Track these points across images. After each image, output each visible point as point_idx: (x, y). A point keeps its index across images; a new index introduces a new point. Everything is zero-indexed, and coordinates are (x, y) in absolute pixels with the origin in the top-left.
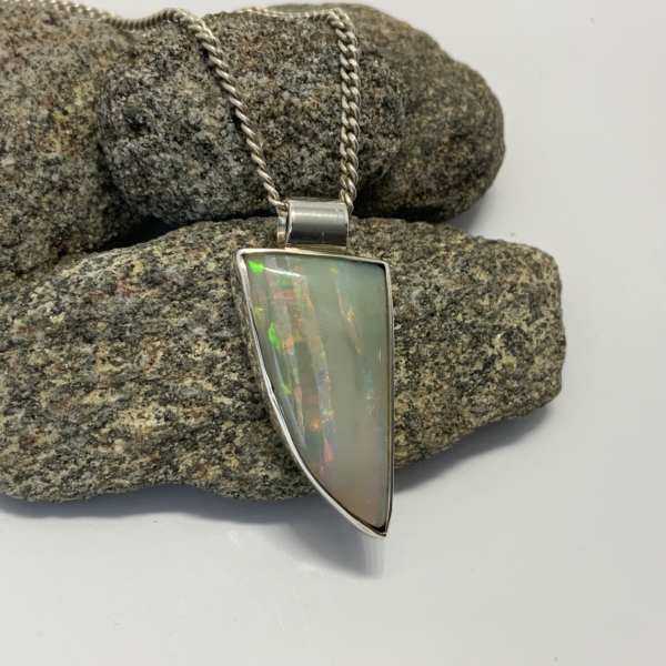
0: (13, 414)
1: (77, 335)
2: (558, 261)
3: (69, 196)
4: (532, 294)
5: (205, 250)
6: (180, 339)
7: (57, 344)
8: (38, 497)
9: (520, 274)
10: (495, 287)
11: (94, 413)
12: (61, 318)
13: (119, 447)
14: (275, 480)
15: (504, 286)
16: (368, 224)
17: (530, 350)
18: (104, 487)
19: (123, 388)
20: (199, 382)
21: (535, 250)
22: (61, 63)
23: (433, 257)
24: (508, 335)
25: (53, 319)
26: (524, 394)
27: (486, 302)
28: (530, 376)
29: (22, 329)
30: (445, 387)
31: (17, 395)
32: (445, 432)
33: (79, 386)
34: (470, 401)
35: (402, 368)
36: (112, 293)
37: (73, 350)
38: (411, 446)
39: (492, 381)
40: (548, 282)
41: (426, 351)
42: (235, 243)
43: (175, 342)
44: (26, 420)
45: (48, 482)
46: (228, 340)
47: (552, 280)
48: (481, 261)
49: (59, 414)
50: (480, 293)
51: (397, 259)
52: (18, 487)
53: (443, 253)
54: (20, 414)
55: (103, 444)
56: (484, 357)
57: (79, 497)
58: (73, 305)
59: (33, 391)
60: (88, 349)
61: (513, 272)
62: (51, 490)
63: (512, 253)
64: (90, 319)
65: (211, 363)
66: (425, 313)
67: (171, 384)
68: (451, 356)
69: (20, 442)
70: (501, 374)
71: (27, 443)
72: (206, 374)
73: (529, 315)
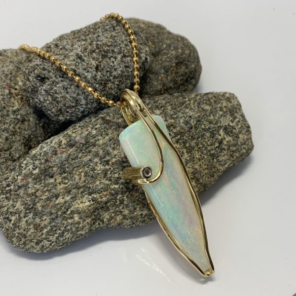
0: (28, 216)
1: (46, 176)
2: (236, 95)
3: (26, 123)
4: (230, 110)
5: (89, 126)
6: (90, 166)
7: (38, 182)
8: (48, 249)
9: (222, 103)
10: (214, 110)
11: (62, 206)
12: (37, 171)
13: (76, 218)
14: (146, 215)
15: (217, 109)
16: (153, 99)
17: (236, 133)
18: (75, 237)
19: (71, 193)
20: (102, 181)
21: (226, 93)
22: (8, 70)
23: (185, 105)
24: (225, 129)
25: (34, 172)
26: (239, 152)
27: (212, 117)
28: (239, 143)
29: (22, 180)
30: (206, 157)
31: (27, 208)
32: (211, 176)
33: (52, 196)
34: (218, 160)
35: (185, 153)
36: (56, 154)
37: (46, 182)
38: (199, 185)
39: (224, 149)
40: (235, 104)
41: (193, 143)
42: (101, 120)
43: (88, 167)
44: (34, 217)
45: (50, 241)
46: (109, 161)
47: (236, 103)
48: (205, 102)
49: (48, 210)
50: (208, 115)
51: (170, 109)
52: (38, 247)
53: (188, 102)
54: (31, 215)
55: (69, 218)
56: (218, 140)
57: (65, 245)
58: (41, 164)
59: (34, 204)
60: (52, 180)
61: (219, 103)
62: (53, 244)
63: (216, 96)
64: (49, 168)
65: (105, 173)
66: (188, 128)
67: (91, 186)
68: (204, 143)
69: (34, 227)
70: (227, 146)
71: (37, 227)
72: (104, 177)
73: (231, 119)
